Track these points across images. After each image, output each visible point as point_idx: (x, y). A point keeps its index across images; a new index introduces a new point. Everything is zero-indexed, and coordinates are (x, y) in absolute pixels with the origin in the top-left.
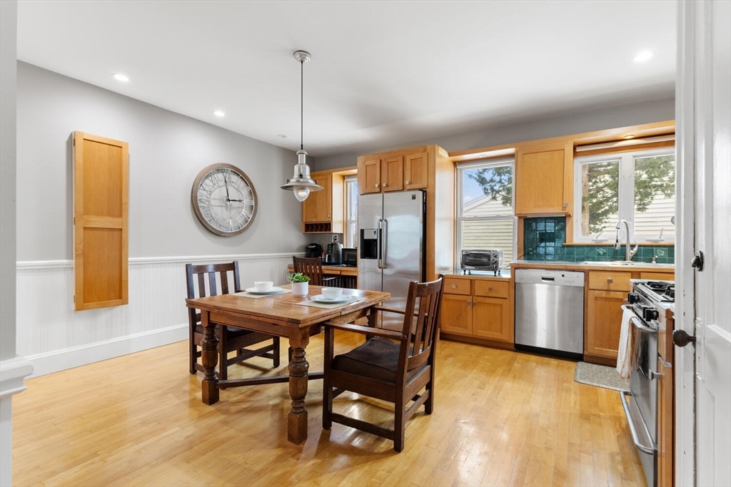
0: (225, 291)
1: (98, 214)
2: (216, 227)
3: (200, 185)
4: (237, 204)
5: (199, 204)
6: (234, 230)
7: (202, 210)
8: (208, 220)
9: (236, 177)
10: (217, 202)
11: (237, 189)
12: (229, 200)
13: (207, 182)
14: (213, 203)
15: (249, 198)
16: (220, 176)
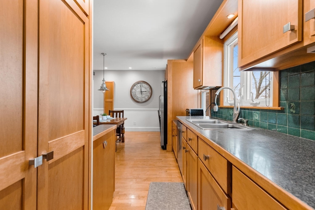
0: (120, 117)
1: (108, 98)
2: (137, 100)
3: (133, 88)
4: (145, 93)
5: (132, 94)
6: (144, 101)
7: (133, 96)
8: (135, 98)
9: (144, 84)
10: (138, 93)
11: (145, 88)
12: (141, 92)
13: (135, 87)
14: (136, 93)
15: (149, 90)
16: (139, 85)
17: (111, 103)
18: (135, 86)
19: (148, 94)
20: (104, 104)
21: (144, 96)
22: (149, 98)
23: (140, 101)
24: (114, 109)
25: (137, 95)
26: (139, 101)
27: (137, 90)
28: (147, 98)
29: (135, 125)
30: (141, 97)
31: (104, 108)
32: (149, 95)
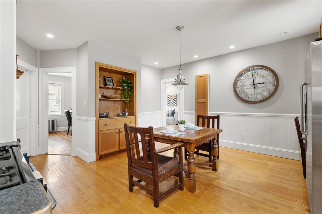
1: (201, 98)
2: (247, 99)
3: (238, 80)
4: (262, 85)
5: (237, 89)
6: (259, 100)
7: (238, 92)
8: (242, 96)
9: (261, 70)
10: (248, 87)
11: (262, 76)
12: (254, 84)
13: (242, 78)
14: (245, 87)
15: (272, 80)
16: (249, 73)
17: (205, 104)
18: (242, 75)
19: (269, 88)
20: (196, 106)
21: (259, 91)
22: (272, 95)
23: (253, 100)
24: (209, 112)
25: (245, 90)
26: (249, 100)
27: (247, 81)
28: (266, 94)
29: (242, 139)
30: (253, 93)
31: (196, 111)
32: (272, 89)
